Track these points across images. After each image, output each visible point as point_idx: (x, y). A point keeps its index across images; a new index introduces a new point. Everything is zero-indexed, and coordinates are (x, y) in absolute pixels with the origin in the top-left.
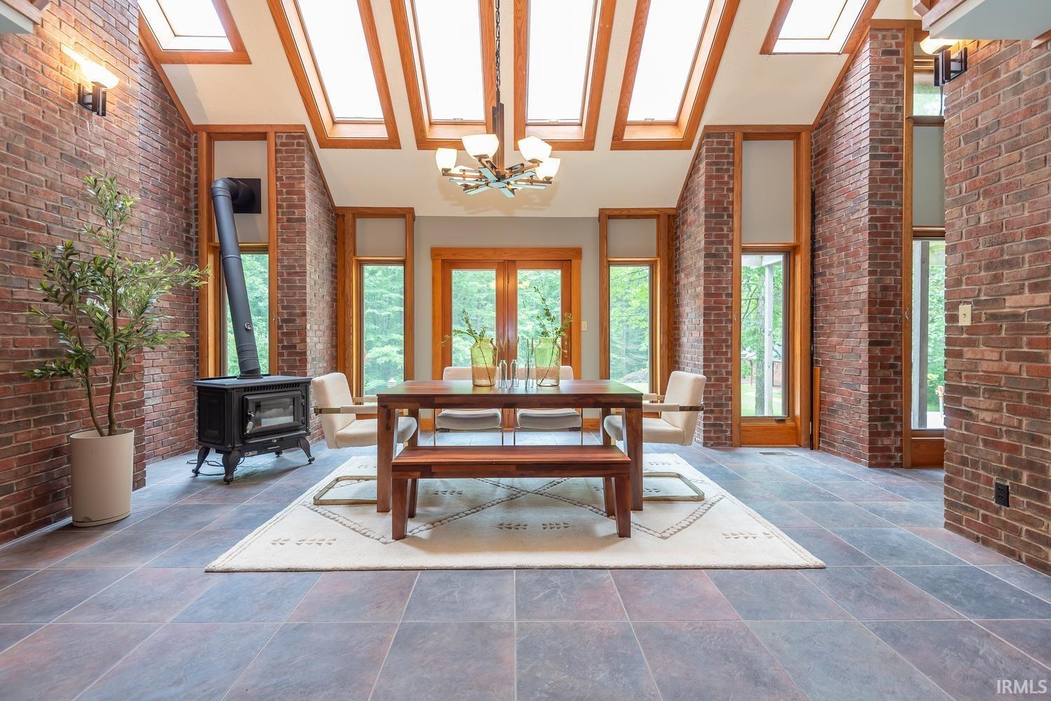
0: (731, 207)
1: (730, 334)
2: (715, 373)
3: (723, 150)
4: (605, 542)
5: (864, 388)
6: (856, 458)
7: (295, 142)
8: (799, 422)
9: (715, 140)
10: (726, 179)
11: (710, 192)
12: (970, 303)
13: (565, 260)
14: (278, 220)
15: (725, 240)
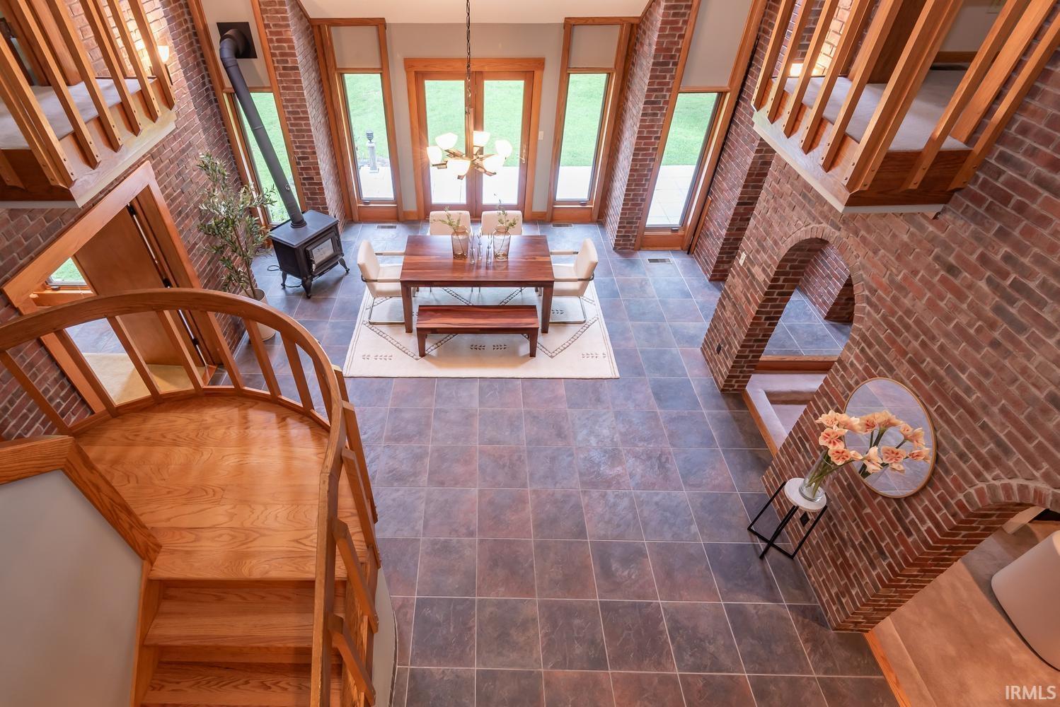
0: (678, 54)
1: (650, 170)
2: (633, 200)
4: (524, 359)
6: (705, 272)
8: (687, 232)
10: (681, 24)
13: (529, 70)
14: (275, 67)
15: (665, 88)
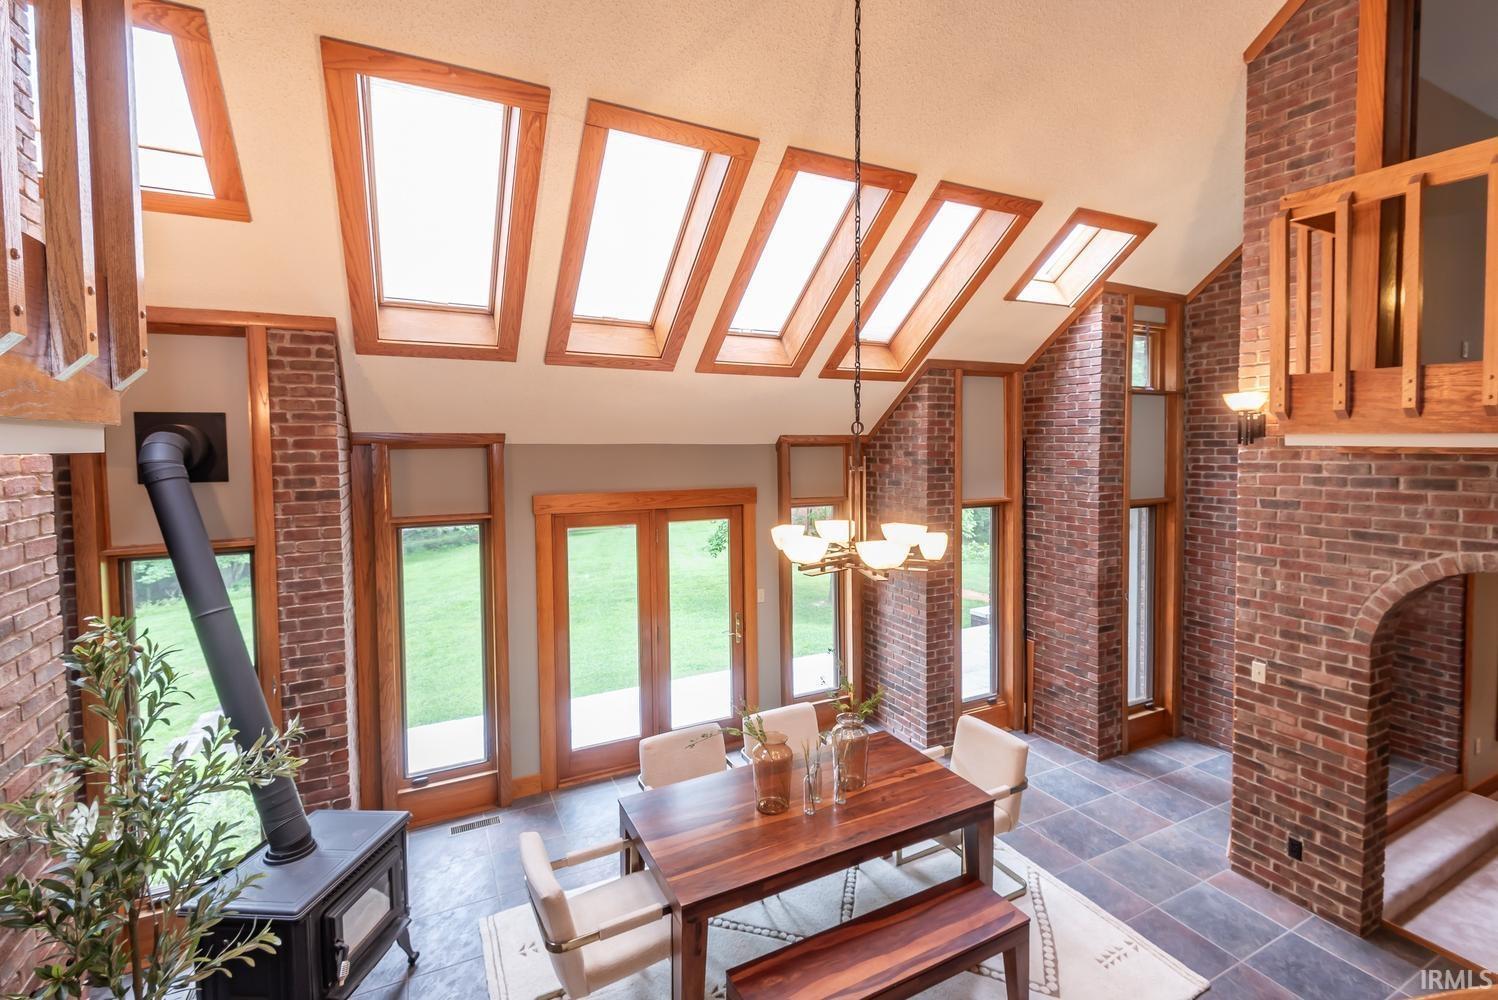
0: (952, 459)
3: (944, 390)
5: (1092, 677)
6: (1082, 749)
7: (314, 348)
8: (1011, 702)
9: (937, 377)
10: (947, 425)
11: (932, 442)
12: (1264, 662)
13: (735, 506)
14: (277, 497)
